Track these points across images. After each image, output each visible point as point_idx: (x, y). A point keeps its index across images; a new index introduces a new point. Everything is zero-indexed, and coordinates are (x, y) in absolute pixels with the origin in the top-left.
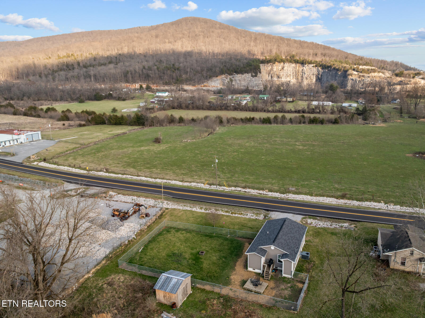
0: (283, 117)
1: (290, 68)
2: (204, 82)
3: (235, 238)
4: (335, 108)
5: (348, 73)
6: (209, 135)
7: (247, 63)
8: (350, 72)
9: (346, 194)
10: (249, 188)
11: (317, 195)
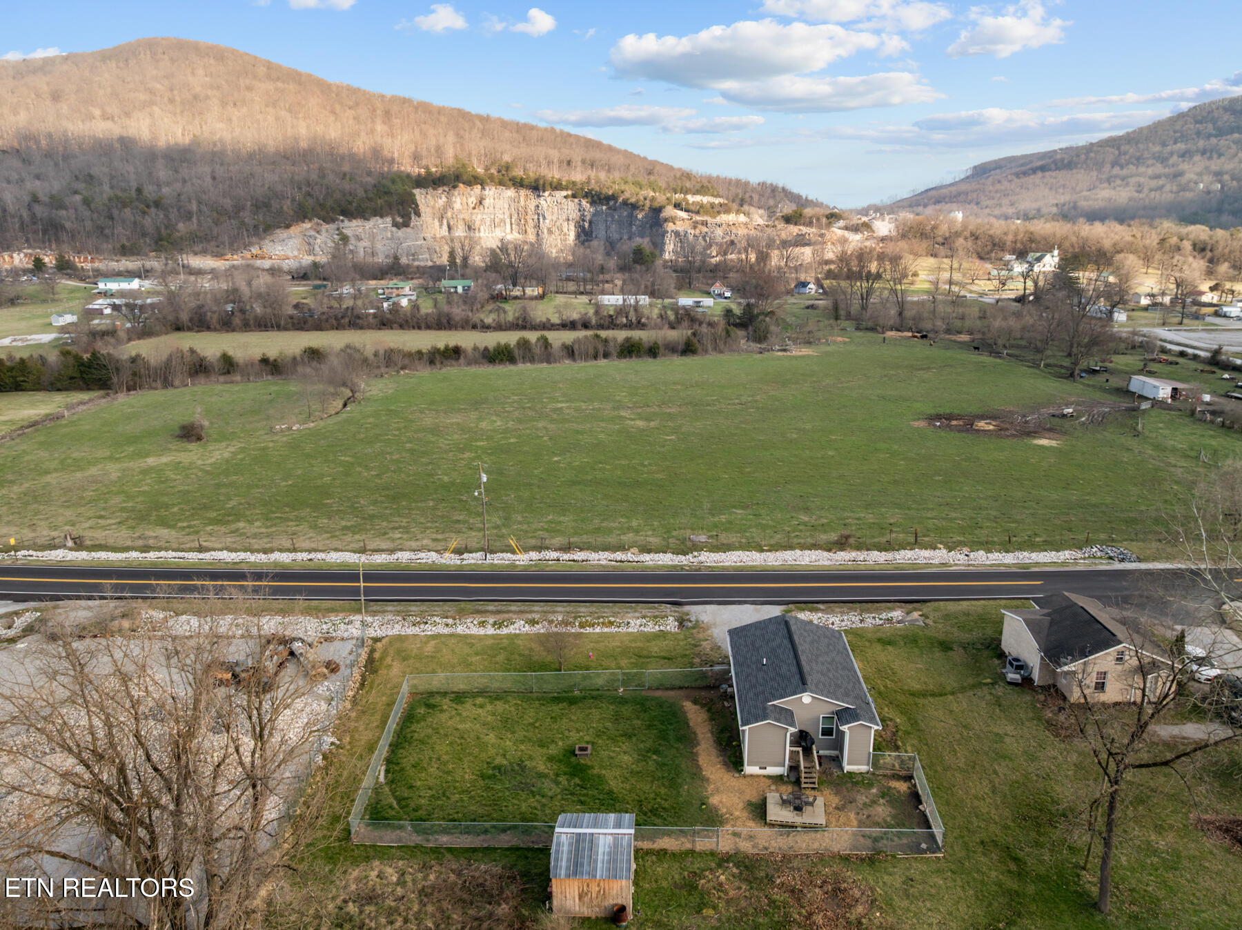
0: (546, 343)
1: (501, 202)
2: (251, 244)
3: (644, 693)
4: (669, 312)
5: (664, 214)
6: (345, 405)
7: (375, 186)
8: (669, 211)
9: (847, 537)
10: (581, 550)
11: (774, 548)
